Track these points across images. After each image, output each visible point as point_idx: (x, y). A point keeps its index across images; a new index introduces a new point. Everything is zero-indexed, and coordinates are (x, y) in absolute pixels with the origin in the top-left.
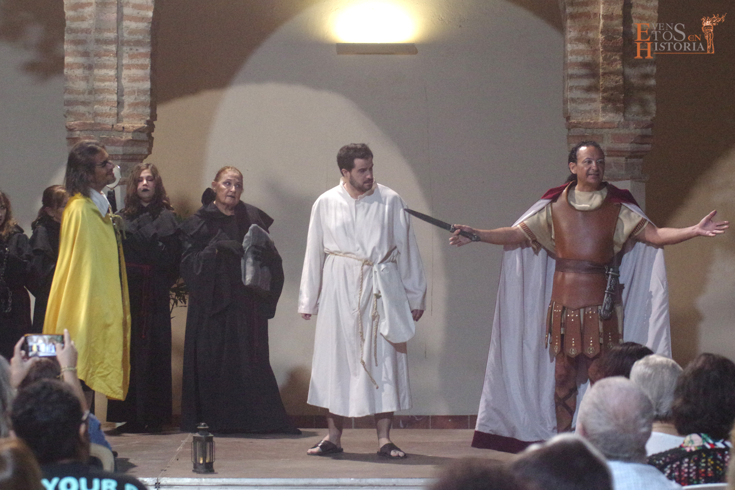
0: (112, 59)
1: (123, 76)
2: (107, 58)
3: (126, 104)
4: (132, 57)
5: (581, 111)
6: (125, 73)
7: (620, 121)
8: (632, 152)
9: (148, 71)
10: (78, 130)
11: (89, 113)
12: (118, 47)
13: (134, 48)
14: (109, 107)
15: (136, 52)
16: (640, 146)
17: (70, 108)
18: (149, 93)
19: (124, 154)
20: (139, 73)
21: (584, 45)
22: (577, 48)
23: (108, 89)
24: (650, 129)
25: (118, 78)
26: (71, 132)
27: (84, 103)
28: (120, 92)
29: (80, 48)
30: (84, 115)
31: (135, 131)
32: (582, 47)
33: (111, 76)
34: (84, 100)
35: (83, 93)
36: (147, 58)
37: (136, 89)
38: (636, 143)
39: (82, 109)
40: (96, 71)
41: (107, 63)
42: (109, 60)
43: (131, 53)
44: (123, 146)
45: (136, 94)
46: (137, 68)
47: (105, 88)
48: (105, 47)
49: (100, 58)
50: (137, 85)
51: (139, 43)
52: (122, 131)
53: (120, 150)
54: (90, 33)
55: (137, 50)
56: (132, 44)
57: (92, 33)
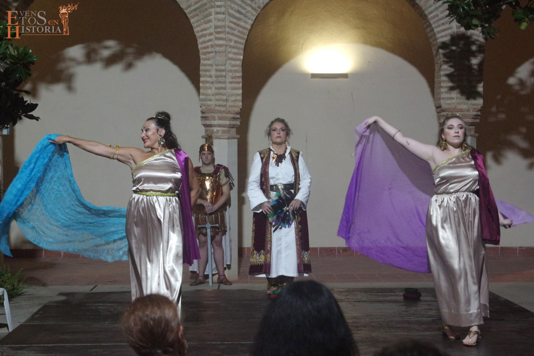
1: (228, 87)
2: (221, 78)
3: (230, 100)
4: (233, 78)
5: (447, 103)
7: (466, 108)
8: (471, 123)
9: (241, 85)
10: (207, 113)
11: (212, 105)
12: (226, 73)
13: (234, 74)
14: (222, 102)
15: (234, 75)
16: (474, 120)
17: (203, 102)
18: (241, 95)
19: (229, 125)
20: (237, 85)
23: (221, 93)
24: (480, 112)
25: (226, 88)
26: (203, 114)
27: (210, 100)
28: (227, 95)
29: (207, 73)
30: (210, 106)
31: (235, 113)
33: (223, 87)
34: (209, 98)
35: (209, 95)
36: (240, 78)
37: (235, 93)
38: (473, 119)
39: (209, 103)
40: (216, 85)
41: (222, 81)
42: (222, 79)
43: (232, 76)
44: (229, 121)
45: (235, 96)
46: (235, 83)
48: (220, 73)
49: (218, 78)
50: (235, 92)
51: (236, 71)
52: (229, 113)
53: (227, 123)
54: (212, 66)
55: (235, 74)
56: (233, 72)
57: (213, 66)
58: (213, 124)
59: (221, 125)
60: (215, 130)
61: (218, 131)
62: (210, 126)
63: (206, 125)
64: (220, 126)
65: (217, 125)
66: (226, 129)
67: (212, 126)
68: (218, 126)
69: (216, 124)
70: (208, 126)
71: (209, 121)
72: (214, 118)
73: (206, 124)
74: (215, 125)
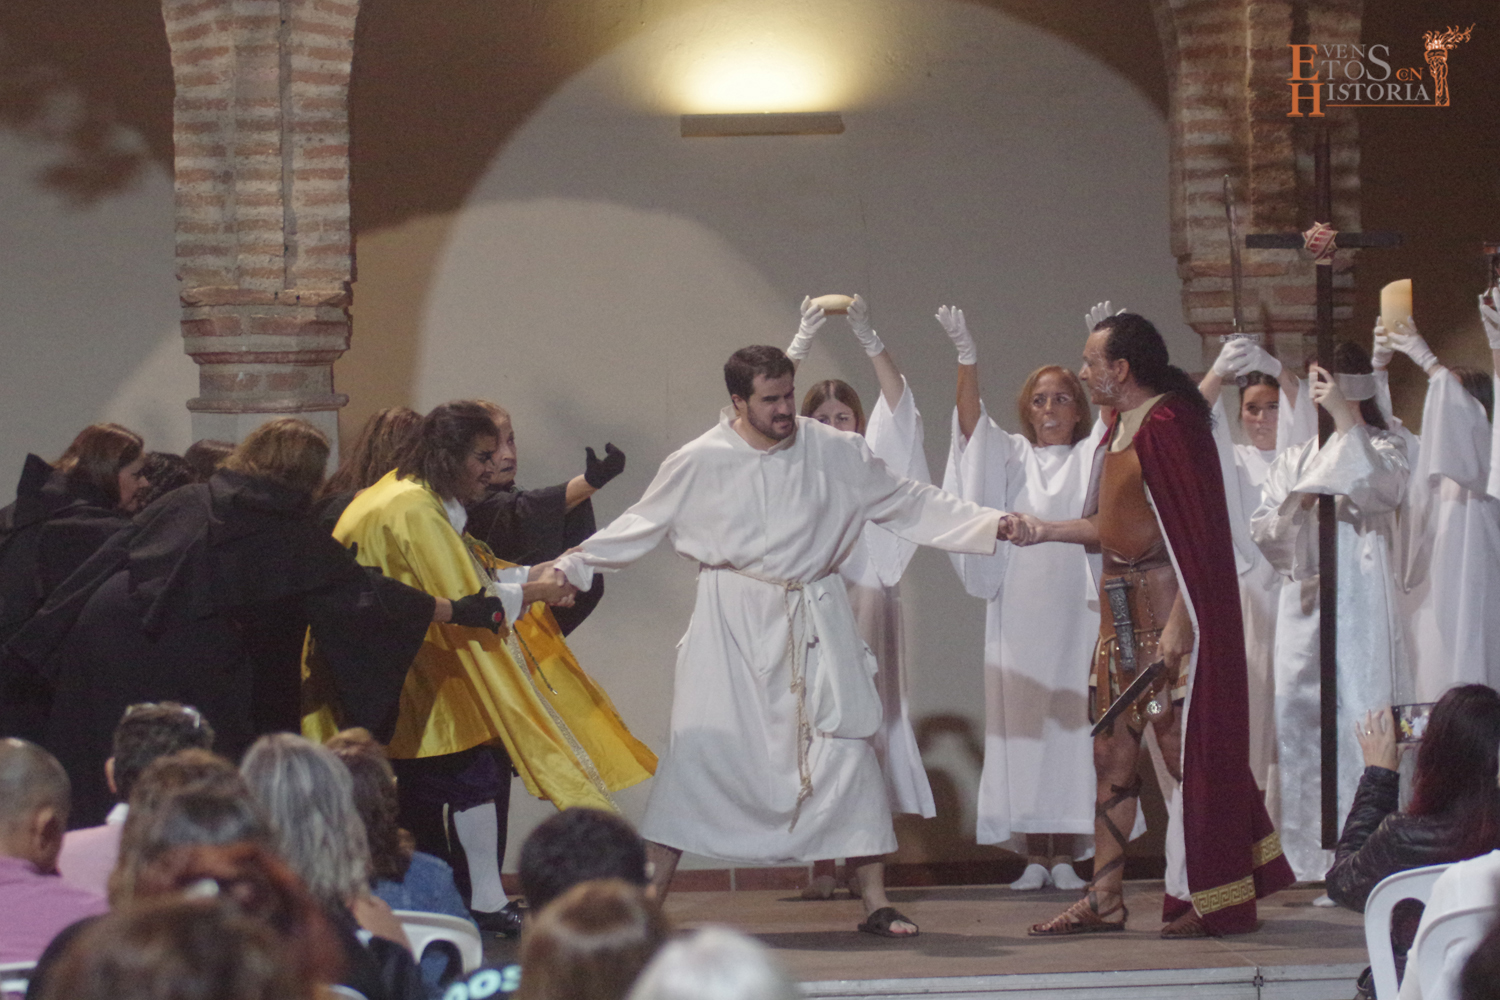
0: (271, 159)
1: (294, 193)
2: (262, 158)
3: (301, 249)
4: (310, 154)
5: (1211, 242)
6: (298, 186)
7: (1290, 262)
9: (345, 183)
10: (206, 305)
11: (227, 270)
12: (282, 134)
13: (316, 137)
14: (268, 258)
15: (317, 144)
17: (188, 261)
18: (348, 227)
19: (299, 352)
20: (327, 186)
21: (1215, 112)
22: (1201, 117)
23: (264, 221)
24: (1350, 276)
25: (284, 198)
26: (189, 310)
27: (216, 251)
28: (290, 227)
29: (206, 139)
30: (216, 273)
31: (321, 304)
32: (1210, 114)
33: (269, 194)
34: (215, 244)
35: (214, 230)
36: (342, 155)
37: (320, 218)
39: (211, 261)
40: (239, 186)
41: (263, 167)
42: (265, 162)
43: (309, 146)
44: (298, 335)
45: (321, 228)
46: (321, 178)
47: (258, 218)
48: (255, 136)
49: (247, 158)
50: (323, 212)
51: (324, 126)
52: (295, 304)
53: (292, 343)
54: (225, 108)
55: (321, 140)
56: (310, 129)
57: (229, 108)
58: (230, 351)
59: (264, 353)
60: (241, 376)
61: (253, 380)
62: (220, 358)
63: (208, 354)
64: (260, 357)
65: (248, 353)
66: (287, 369)
67: (227, 357)
68: (252, 357)
69: (244, 349)
70: (213, 358)
71: (213, 338)
72: (233, 328)
73: (202, 350)
74: (240, 354)
